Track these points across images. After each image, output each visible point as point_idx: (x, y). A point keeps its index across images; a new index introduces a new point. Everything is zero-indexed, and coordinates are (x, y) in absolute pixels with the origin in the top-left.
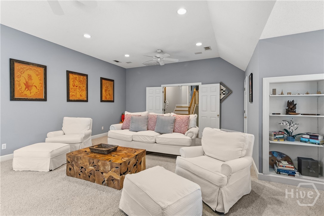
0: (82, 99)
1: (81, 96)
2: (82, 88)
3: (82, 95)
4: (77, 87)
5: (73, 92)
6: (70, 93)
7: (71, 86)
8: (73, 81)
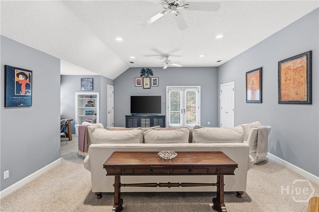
0: (299, 100)
1: (297, 94)
2: (298, 80)
3: (299, 93)
4: (290, 80)
5: (285, 90)
6: (282, 92)
7: (283, 81)
8: (285, 74)
